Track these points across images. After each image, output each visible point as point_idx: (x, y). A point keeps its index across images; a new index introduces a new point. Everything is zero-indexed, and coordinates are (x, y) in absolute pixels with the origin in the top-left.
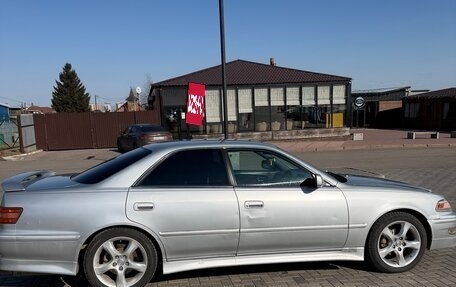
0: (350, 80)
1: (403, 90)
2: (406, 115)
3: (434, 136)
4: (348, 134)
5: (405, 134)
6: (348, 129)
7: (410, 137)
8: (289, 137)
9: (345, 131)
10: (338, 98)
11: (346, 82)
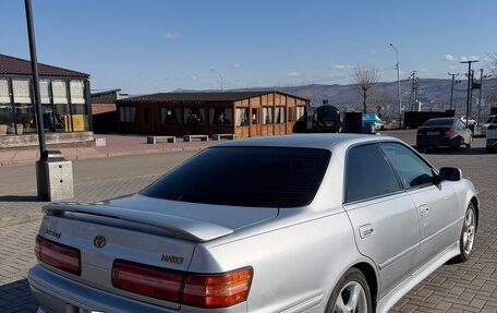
0: (87, 76)
1: (114, 92)
2: (122, 119)
3: (170, 141)
4: (91, 139)
5: (145, 139)
6: (91, 133)
7: (150, 142)
8: (21, 144)
9: (87, 136)
10: (76, 97)
11: (84, 78)
